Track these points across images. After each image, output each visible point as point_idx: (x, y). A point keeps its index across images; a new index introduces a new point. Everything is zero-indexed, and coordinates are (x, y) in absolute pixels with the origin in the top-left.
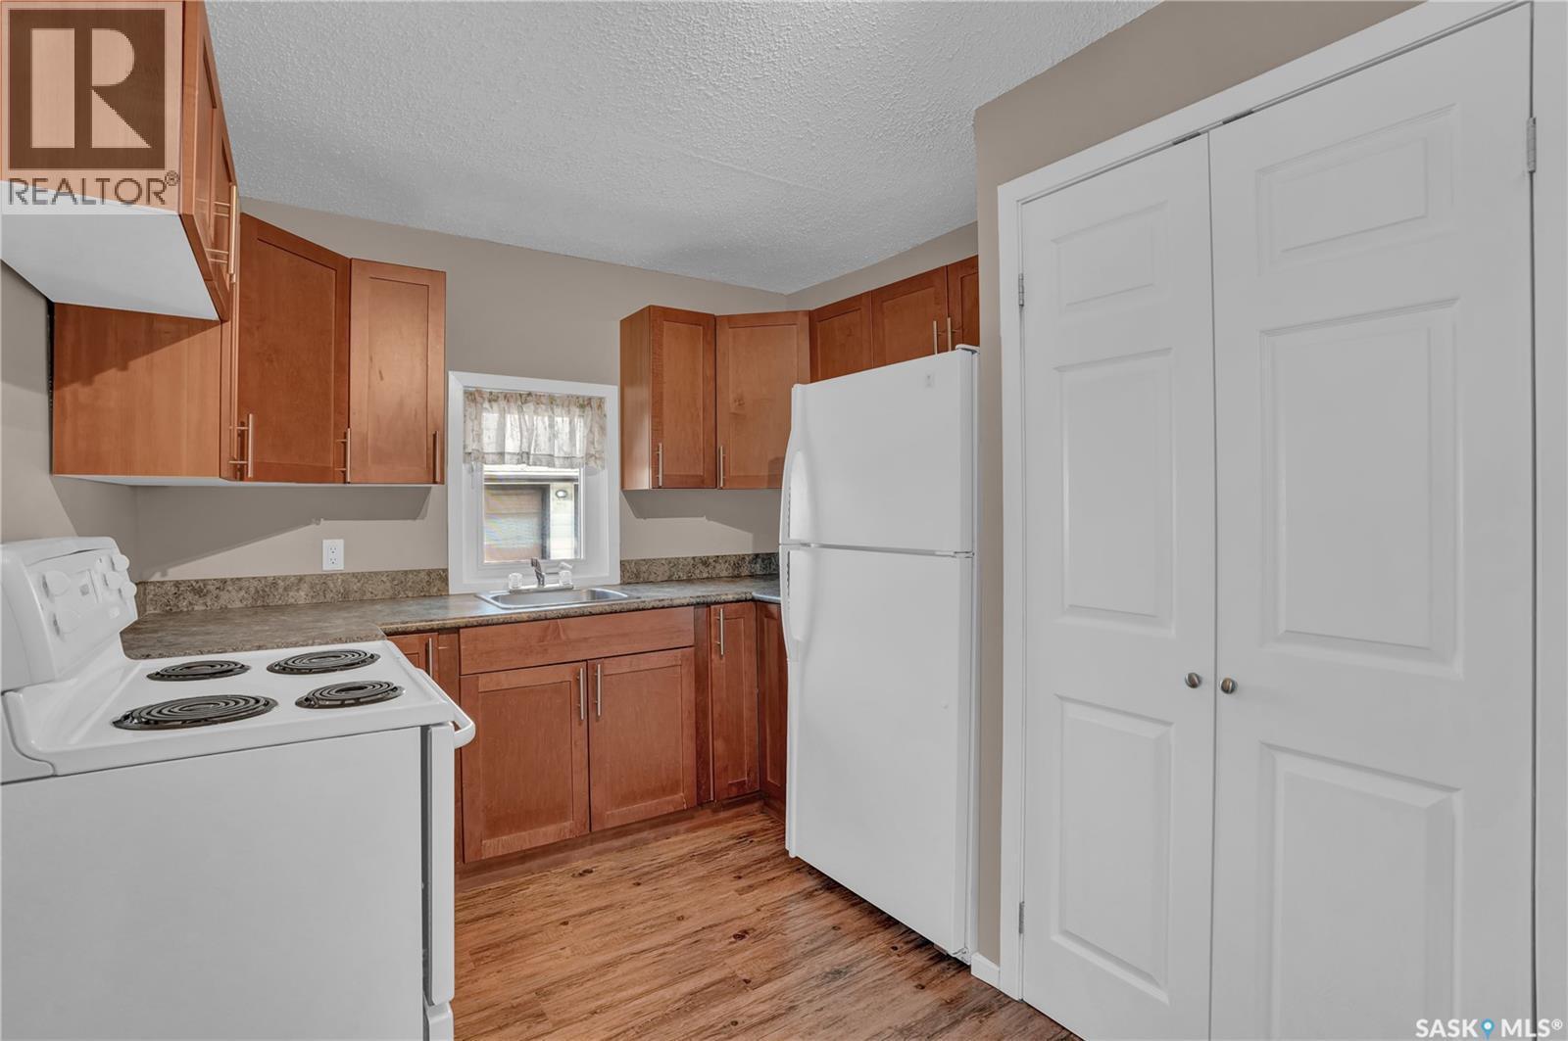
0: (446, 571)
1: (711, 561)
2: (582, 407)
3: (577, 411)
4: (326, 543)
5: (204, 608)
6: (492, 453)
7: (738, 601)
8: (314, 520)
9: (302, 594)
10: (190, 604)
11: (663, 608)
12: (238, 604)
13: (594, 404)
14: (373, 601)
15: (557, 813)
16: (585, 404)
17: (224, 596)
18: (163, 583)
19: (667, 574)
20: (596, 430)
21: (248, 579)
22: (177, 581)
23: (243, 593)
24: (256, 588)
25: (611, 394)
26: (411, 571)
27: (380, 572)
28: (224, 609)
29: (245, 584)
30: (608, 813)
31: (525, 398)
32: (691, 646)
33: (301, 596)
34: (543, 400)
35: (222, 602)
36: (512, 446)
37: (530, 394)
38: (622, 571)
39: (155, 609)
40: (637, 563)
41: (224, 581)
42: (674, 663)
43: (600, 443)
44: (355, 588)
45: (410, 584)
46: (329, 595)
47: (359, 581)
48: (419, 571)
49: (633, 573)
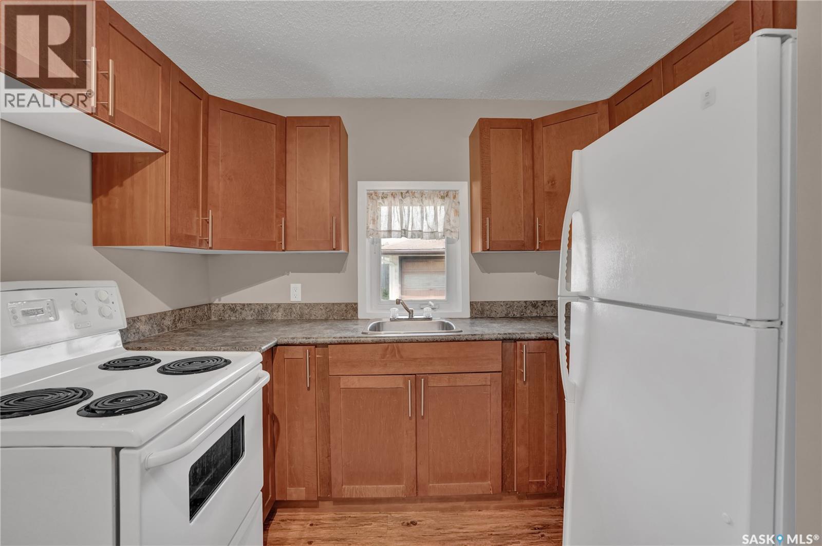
0: (356, 304)
1: (539, 304)
2: (443, 198)
3: (440, 201)
4: (292, 285)
5: (235, 318)
6: (384, 231)
7: (540, 339)
8: (286, 272)
9: (280, 314)
10: (230, 316)
11: (475, 340)
12: (250, 318)
13: (451, 194)
14: (315, 320)
15: (395, 478)
16: (444, 195)
17: (244, 313)
18: (218, 304)
19: (505, 312)
20: (452, 214)
21: (254, 304)
22: (224, 304)
23: (252, 312)
24: (258, 310)
25: (463, 188)
26: (336, 303)
27: (319, 304)
28: (244, 320)
29: (253, 307)
30: (430, 485)
31: (403, 195)
32: (499, 372)
33: (279, 315)
34: (416, 195)
35: (243, 316)
36: (396, 226)
37: (408, 192)
38: (472, 309)
39: (215, 318)
40: (482, 304)
41: (244, 305)
42: (484, 383)
43: (455, 221)
44: (306, 312)
45: (336, 311)
46: (293, 315)
47: (308, 308)
48: (340, 304)
49: (480, 311)
